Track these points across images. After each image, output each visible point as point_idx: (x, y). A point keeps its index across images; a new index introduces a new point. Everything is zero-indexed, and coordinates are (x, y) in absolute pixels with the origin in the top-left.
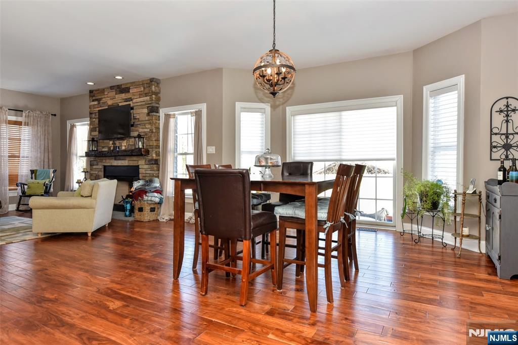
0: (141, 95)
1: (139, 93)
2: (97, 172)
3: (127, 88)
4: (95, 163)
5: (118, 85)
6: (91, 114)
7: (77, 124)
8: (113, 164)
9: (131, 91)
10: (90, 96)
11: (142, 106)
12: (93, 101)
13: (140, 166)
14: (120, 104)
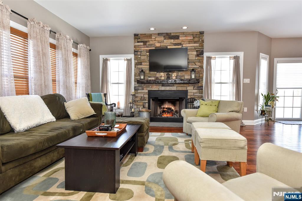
0: (190, 42)
1: (189, 40)
2: (142, 95)
3: (177, 36)
4: (140, 88)
5: (167, 33)
6: (135, 51)
7: (111, 58)
8: (160, 89)
9: (180, 38)
10: (135, 39)
11: (191, 50)
12: (138, 42)
13: (188, 91)
14: (169, 47)
